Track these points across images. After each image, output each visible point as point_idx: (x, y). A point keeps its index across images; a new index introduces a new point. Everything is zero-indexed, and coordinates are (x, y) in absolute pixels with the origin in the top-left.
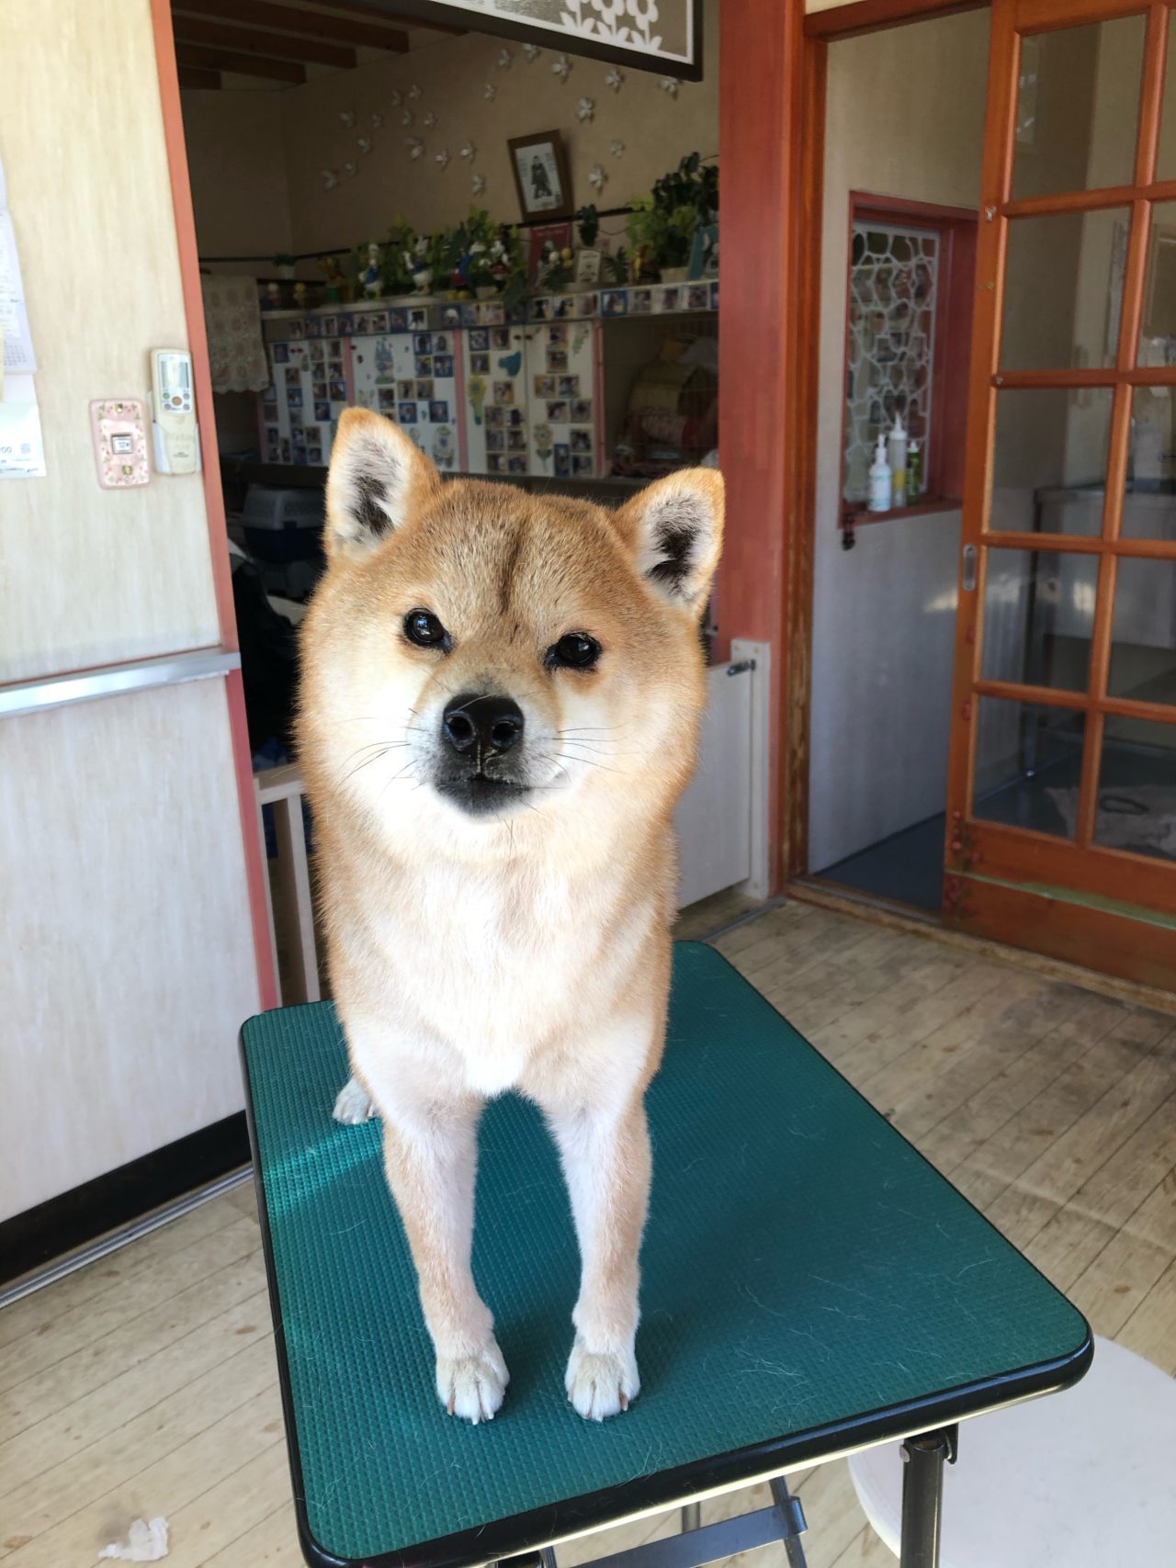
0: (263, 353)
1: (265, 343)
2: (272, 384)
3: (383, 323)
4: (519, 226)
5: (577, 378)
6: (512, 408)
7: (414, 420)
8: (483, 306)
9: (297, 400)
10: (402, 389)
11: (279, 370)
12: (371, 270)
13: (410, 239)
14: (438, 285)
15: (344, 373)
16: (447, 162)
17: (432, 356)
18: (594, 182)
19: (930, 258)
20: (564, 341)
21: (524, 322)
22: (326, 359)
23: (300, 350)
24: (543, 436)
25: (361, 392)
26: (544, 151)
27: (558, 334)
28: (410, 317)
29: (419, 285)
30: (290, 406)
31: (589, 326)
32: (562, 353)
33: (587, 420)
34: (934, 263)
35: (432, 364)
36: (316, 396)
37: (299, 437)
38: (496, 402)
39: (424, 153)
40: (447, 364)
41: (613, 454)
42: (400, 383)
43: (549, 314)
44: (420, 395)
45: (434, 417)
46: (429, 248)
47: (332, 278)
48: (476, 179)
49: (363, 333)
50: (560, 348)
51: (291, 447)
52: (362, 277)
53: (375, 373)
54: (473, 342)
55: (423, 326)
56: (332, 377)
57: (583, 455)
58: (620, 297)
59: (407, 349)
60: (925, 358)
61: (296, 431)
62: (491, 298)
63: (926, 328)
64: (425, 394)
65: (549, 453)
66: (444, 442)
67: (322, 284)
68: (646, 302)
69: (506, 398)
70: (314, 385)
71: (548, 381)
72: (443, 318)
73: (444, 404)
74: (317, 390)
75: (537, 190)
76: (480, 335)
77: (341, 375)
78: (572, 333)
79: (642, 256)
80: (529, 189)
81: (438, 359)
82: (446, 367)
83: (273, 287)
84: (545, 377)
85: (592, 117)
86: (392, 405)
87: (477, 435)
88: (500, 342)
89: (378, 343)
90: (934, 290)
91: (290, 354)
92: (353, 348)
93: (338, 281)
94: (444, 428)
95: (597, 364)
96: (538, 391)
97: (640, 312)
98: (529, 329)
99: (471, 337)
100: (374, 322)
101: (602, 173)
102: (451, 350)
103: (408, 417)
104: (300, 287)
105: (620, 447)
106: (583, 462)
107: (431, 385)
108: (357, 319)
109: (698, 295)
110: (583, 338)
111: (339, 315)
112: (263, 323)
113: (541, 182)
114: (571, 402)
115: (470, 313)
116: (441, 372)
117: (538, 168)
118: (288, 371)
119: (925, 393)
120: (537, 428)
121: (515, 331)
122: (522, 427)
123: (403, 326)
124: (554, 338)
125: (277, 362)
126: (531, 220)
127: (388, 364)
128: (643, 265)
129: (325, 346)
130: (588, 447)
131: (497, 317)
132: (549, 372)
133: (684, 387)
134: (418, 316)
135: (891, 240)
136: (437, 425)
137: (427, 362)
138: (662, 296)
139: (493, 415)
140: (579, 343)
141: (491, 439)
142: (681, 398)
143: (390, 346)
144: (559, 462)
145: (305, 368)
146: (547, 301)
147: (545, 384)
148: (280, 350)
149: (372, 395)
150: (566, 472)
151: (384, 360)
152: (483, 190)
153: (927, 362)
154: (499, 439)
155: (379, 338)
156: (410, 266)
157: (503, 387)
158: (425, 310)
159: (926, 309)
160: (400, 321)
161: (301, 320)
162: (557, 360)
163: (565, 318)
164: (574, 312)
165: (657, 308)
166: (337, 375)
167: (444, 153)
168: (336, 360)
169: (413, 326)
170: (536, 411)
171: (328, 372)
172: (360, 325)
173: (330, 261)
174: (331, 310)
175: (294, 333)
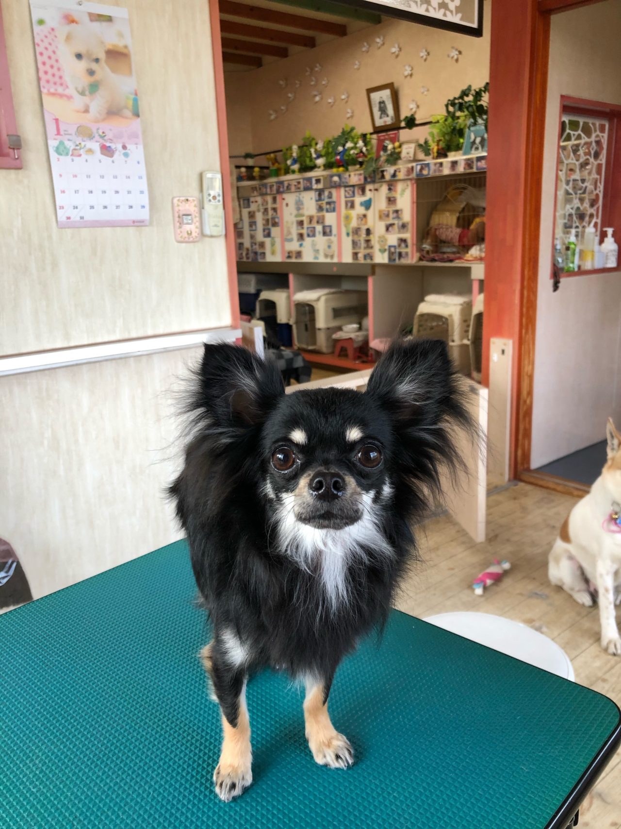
0: (237, 204)
1: (239, 198)
2: (241, 219)
3: (299, 186)
4: (371, 134)
5: (401, 210)
6: (366, 227)
7: (314, 235)
8: (352, 174)
9: (254, 227)
10: (309, 220)
11: (245, 212)
12: (294, 159)
13: (313, 143)
14: (328, 166)
15: (279, 211)
16: (334, 103)
17: (324, 202)
18: (412, 109)
19: (602, 134)
20: (395, 191)
21: (373, 182)
22: (270, 205)
23: (256, 202)
24: (382, 241)
25: (287, 222)
26: (386, 94)
27: (392, 188)
28: (314, 181)
29: (318, 166)
30: (251, 230)
31: (409, 183)
32: (393, 197)
33: (407, 231)
34: (604, 138)
35: (325, 206)
36: (264, 225)
37: (254, 247)
38: (358, 225)
39: (322, 99)
40: (332, 206)
41: (420, 249)
42: (307, 216)
43: (388, 177)
44: (318, 222)
45: (325, 234)
46: (324, 147)
47: (273, 164)
48: (349, 111)
49: (289, 191)
50: (393, 194)
51: (250, 252)
52: (289, 162)
53: (295, 212)
54: (347, 194)
55: (320, 186)
56: (272, 215)
57: (403, 250)
58: (426, 167)
59: (311, 199)
60: (598, 189)
61: (253, 243)
62: (357, 170)
63: (599, 172)
64: (320, 221)
65: (385, 250)
66: (329, 247)
67: (267, 168)
68: (441, 168)
69: (363, 222)
70: (263, 219)
71: (386, 213)
72: (331, 181)
73: (330, 227)
74: (264, 222)
75: (381, 114)
76: (350, 190)
77: (277, 214)
78: (400, 186)
79: (438, 145)
80: (377, 113)
81: (329, 203)
82: (332, 207)
83: (243, 170)
84: (384, 211)
85: (411, 75)
86: (303, 228)
87: (347, 243)
88: (361, 193)
89: (297, 196)
90: (604, 152)
91: (251, 204)
92: (284, 199)
93: (276, 166)
94: (330, 240)
95: (413, 203)
96: (380, 218)
97: (437, 174)
98: (377, 186)
99: (346, 191)
100: (295, 185)
101: (416, 104)
102: (334, 198)
103: (311, 234)
104: (257, 169)
105: (424, 246)
106: (403, 254)
107: (323, 217)
108: (286, 184)
109: (469, 163)
110: (406, 189)
111: (277, 183)
112: (238, 188)
113: (383, 110)
114: (398, 223)
115: (345, 178)
116: (329, 210)
117: (382, 103)
118: (250, 213)
119: (598, 209)
120: (380, 237)
121: (368, 187)
122: (371, 237)
123: (310, 187)
124: (390, 189)
125: (244, 208)
126: (377, 130)
127: (301, 207)
128: (438, 150)
129: (269, 199)
130: (407, 246)
131: (360, 180)
132: (387, 208)
133: (460, 213)
134: (318, 181)
135: (581, 124)
136: (326, 238)
137: (322, 205)
138: (449, 165)
139: (356, 231)
140: (403, 191)
141: (355, 244)
142: (458, 219)
143: (303, 197)
144: (391, 254)
145: (259, 211)
146: (386, 170)
147: (384, 214)
148: (246, 202)
149: (292, 224)
150: (394, 260)
151: (299, 205)
152: (352, 117)
153: (600, 191)
154: (359, 244)
155: (297, 194)
156: (314, 156)
157: (362, 216)
158: (321, 178)
159: (600, 162)
160: (308, 184)
161: (257, 186)
162: (391, 201)
163: (396, 178)
164: (401, 175)
165: (446, 171)
166: (275, 214)
167: (332, 98)
168: (275, 206)
169: (315, 186)
170: (379, 228)
171: (270, 212)
172: (287, 187)
173: (272, 155)
174: (272, 180)
175: (253, 192)
